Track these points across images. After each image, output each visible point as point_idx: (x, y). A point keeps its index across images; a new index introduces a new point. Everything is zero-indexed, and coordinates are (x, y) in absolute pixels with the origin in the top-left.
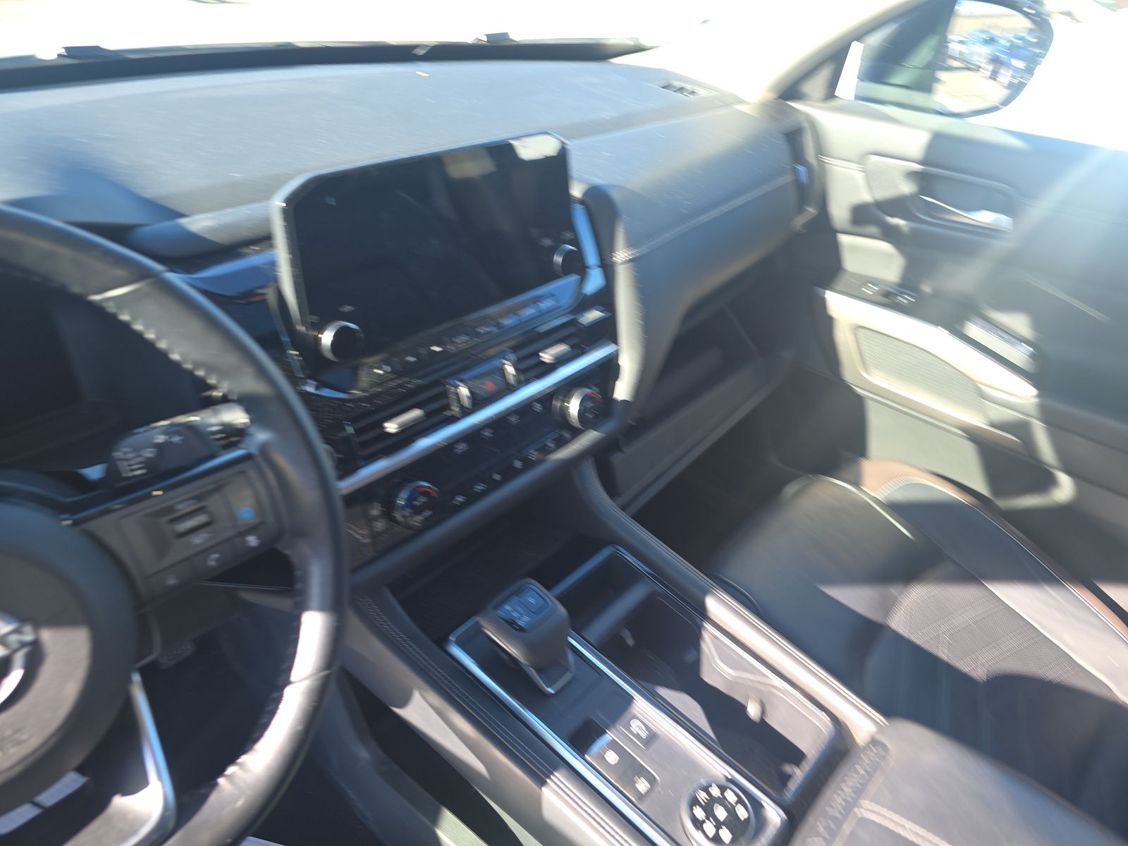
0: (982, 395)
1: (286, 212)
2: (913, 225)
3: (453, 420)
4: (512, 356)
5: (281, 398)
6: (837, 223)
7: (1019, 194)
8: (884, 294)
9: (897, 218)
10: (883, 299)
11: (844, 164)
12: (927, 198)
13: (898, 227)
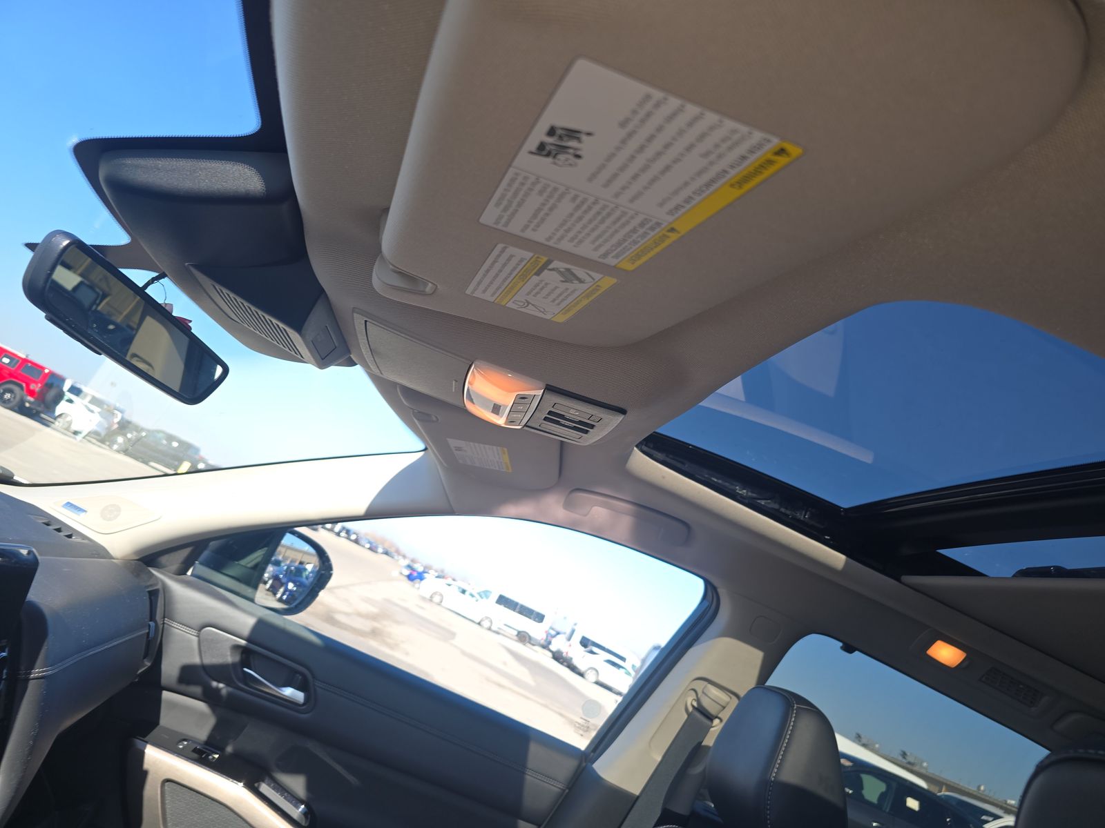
2: (230, 689)
6: (165, 680)
7: (314, 677)
8: (195, 750)
9: (219, 682)
10: (196, 756)
11: (184, 628)
12: (246, 669)
13: (218, 690)
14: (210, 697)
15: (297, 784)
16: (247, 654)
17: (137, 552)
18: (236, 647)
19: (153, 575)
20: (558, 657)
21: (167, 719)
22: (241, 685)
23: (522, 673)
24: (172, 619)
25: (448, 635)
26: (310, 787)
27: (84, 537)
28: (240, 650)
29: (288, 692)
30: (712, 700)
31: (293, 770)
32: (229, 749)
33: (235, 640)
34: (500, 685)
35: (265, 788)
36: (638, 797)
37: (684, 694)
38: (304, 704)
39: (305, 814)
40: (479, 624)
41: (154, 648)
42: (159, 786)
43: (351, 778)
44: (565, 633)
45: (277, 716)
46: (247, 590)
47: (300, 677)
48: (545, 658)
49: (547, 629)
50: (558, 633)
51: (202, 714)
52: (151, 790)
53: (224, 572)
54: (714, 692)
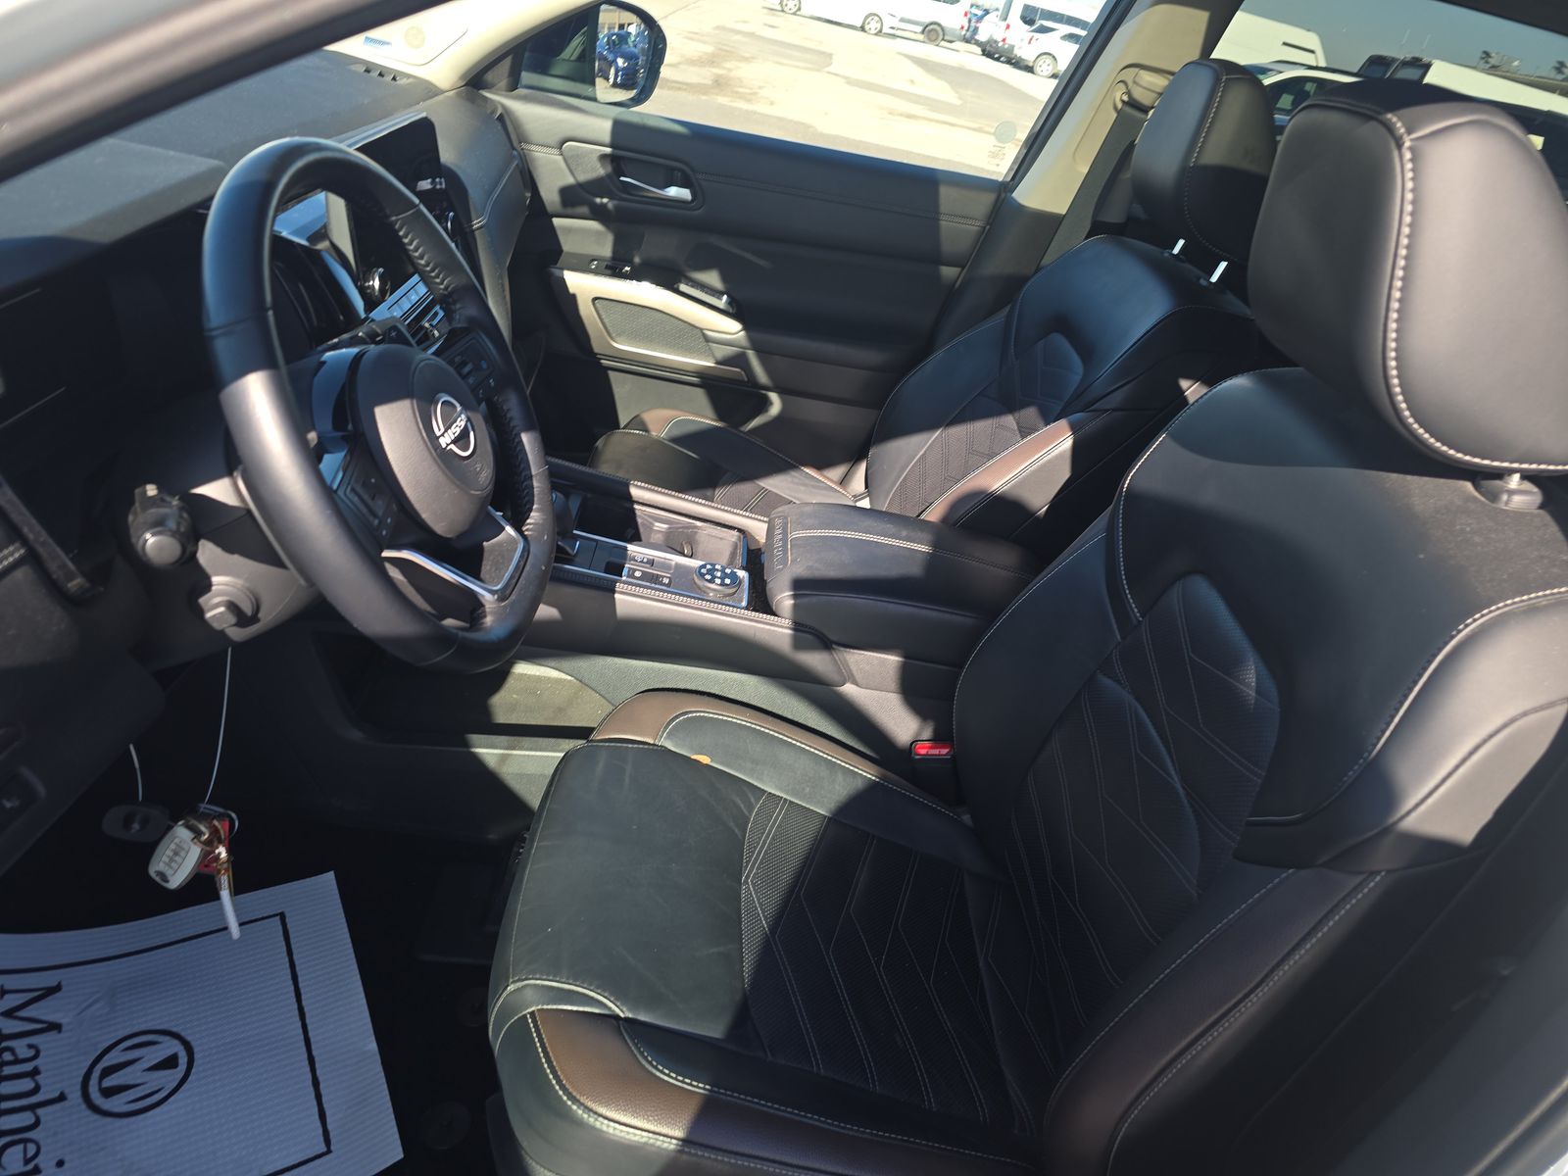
0: (707, 339)
2: (615, 202)
6: (550, 208)
7: (693, 170)
8: (607, 267)
9: (602, 197)
10: (609, 272)
11: (545, 150)
12: (622, 179)
13: (604, 206)
14: (598, 213)
15: (712, 278)
16: (617, 161)
17: (463, 77)
18: (603, 157)
19: (486, 98)
20: (990, 51)
21: (568, 244)
22: (624, 196)
23: (940, 90)
24: (527, 142)
25: (821, 59)
26: (724, 278)
27: (409, 76)
28: (608, 160)
29: (673, 191)
30: (1145, 88)
31: (704, 267)
32: (637, 260)
33: (600, 151)
34: (909, 116)
35: (683, 287)
36: (1065, 216)
37: (1111, 90)
38: (692, 201)
39: (730, 303)
40: (863, 29)
41: (527, 177)
42: (592, 306)
43: (762, 262)
44: (997, 10)
45: (670, 217)
46: (585, 89)
47: (679, 174)
48: (970, 58)
49: (968, 8)
50: (987, 12)
51: (598, 233)
52: (586, 309)
53: (554, 72)
54: (1147, 78)
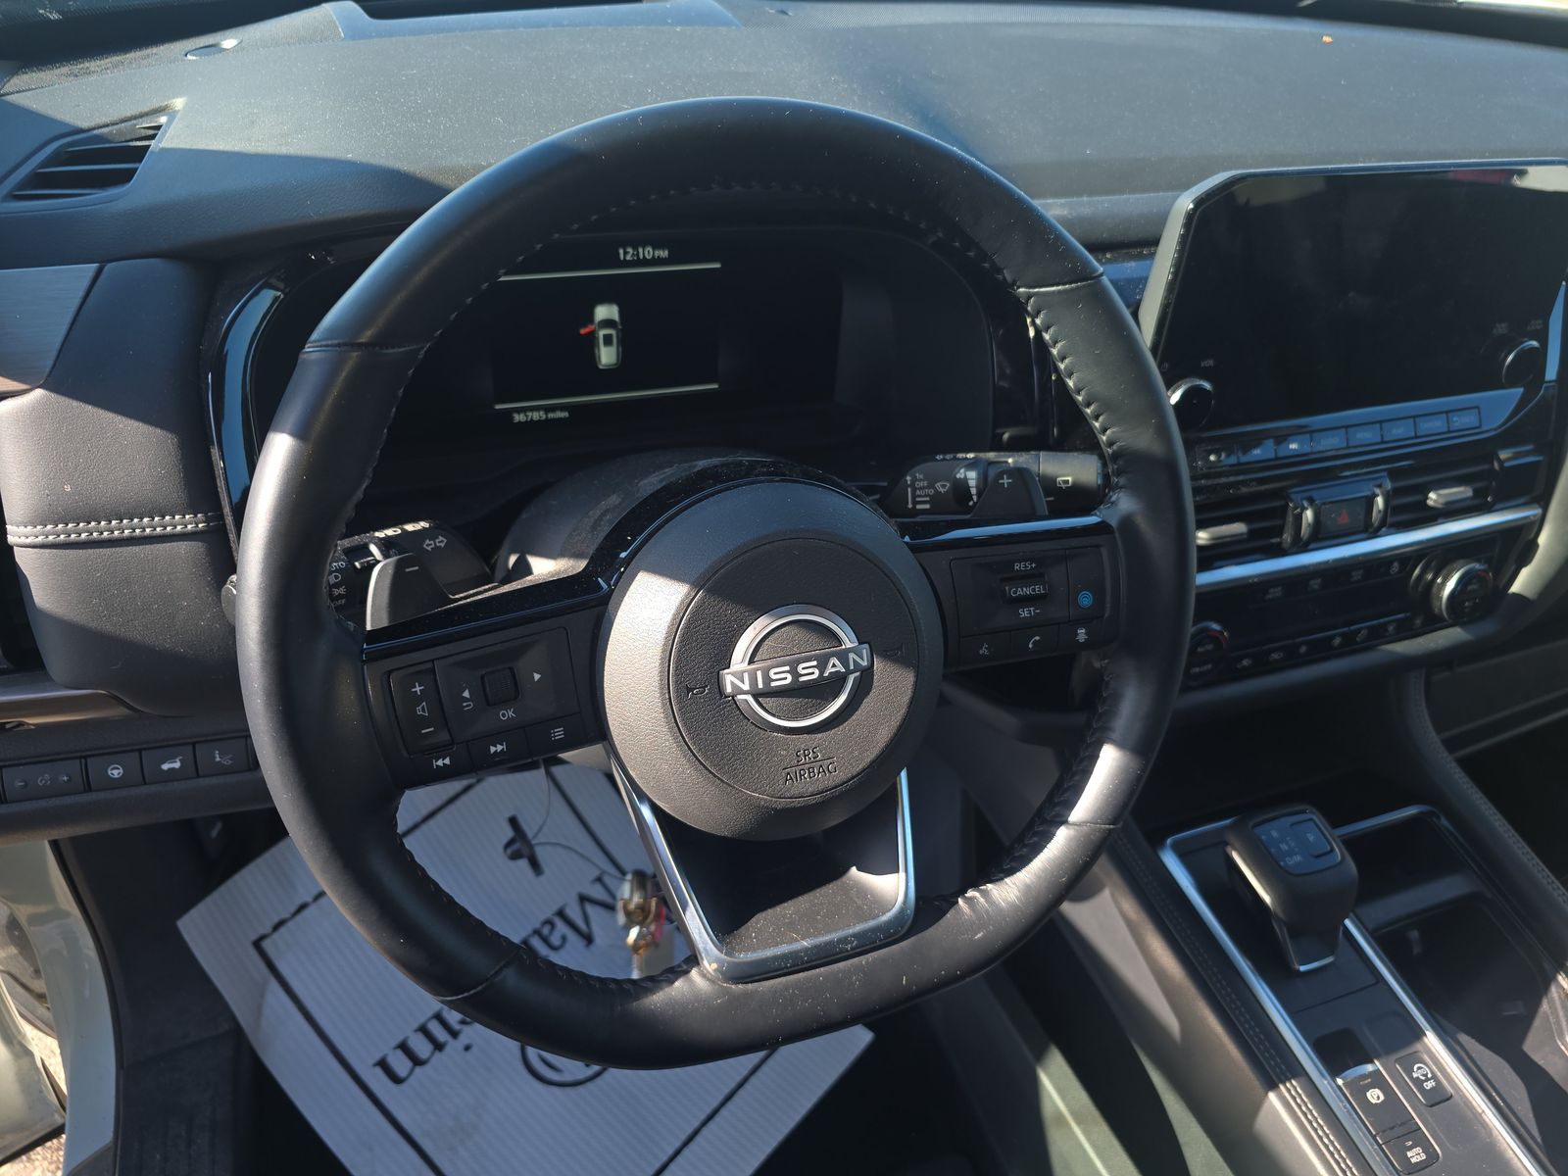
1: (1190, 217)
3: (1279, 552)
4: (1388, 485)
5: (1170, 466)
